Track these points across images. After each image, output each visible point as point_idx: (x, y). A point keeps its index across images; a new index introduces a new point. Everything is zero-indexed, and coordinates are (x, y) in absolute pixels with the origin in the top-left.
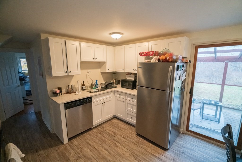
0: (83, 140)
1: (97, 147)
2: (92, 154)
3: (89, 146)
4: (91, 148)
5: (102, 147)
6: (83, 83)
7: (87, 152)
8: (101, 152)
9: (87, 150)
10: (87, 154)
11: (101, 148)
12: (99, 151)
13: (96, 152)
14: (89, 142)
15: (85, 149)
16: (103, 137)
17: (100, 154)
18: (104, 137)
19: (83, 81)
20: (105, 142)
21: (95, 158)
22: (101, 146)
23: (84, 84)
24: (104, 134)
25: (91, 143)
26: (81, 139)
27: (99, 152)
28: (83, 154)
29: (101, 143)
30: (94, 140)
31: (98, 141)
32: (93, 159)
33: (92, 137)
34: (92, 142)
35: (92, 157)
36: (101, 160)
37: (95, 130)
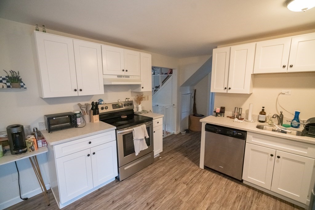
0: (213, 180)
1: (208, 197)
2: (195, 194)
3: (206, 188)
4: (204, 191)
5: (212, 204)
6: (263, 110)
7: (196, 189)
8: (202, 204)
9: (199, 187)
10: (194, 189)
11: (208, 202)
12: (203, 201)
13: (200, 197)
14: (214, 186)
15: (200, 186)
16: (233, 201)
17: (197, 203)
18: (235, 202)
19: (263, 107)
20: (223, 206)
21: (191, 199)
22: (213, 201)
23: (263, 112)
24: (241, 202)
25: (212, 189)
26: (214, 178)
27: (201, 202)
28: (193, 185)
29: (219, 200)
30: (219, 192)
31: (220, 196)
32: (189, 197)
33: (224, 188)
34: (214, 190)
35: (190, 195)
36: (189, 205)
37: (241, 188)
